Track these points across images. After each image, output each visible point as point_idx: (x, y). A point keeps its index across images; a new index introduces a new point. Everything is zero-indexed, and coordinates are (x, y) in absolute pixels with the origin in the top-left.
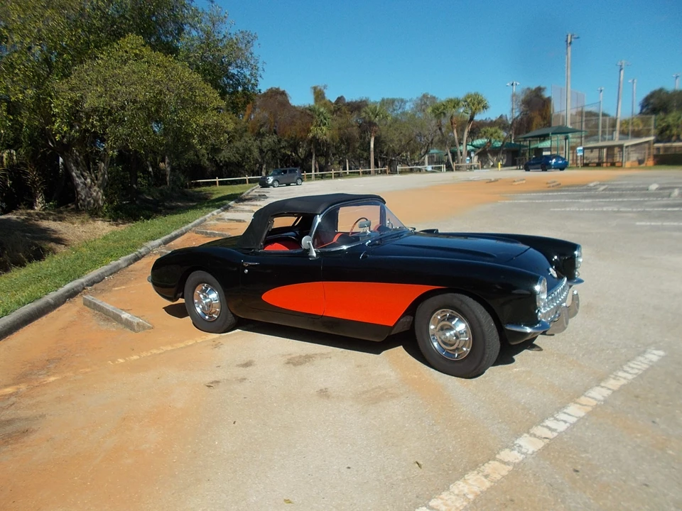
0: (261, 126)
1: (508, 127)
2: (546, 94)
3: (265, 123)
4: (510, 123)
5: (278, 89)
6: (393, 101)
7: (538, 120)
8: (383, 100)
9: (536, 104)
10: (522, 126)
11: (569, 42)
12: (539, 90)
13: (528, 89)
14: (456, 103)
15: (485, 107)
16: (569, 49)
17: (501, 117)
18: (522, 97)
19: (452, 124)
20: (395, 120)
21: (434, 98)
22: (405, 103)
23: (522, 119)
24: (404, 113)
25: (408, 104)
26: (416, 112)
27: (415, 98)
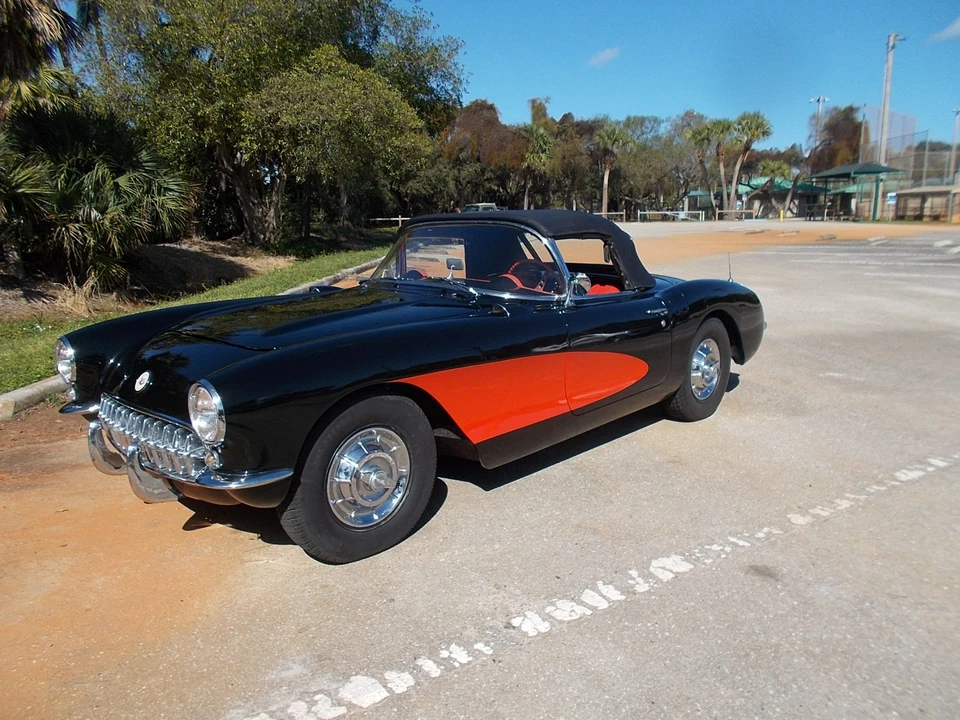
0: (461, 150)
1: (802, 161)
2: (859, 117)
3: (465, 147)
4: (807, 155)
5: (485, 102)
6: (641, 121)
7: (844, 152)
8: (628, 119)
9: (844, 130)
10: (822, 160)
11: (891, 44)
12: (851, 110)
13: (835, 108)
14: (725, 127)
15: (766, 133)
16: (891, 54)
17: (793, 147)
18: (825, 120)
19: (718, 155)
20: (643, 148)
21: (701, 117)
22: (659, 124)
23: (821, 151)
24: (657, 138)
25: (663, 125)
26: (674, 137)
27: (674, 117)
